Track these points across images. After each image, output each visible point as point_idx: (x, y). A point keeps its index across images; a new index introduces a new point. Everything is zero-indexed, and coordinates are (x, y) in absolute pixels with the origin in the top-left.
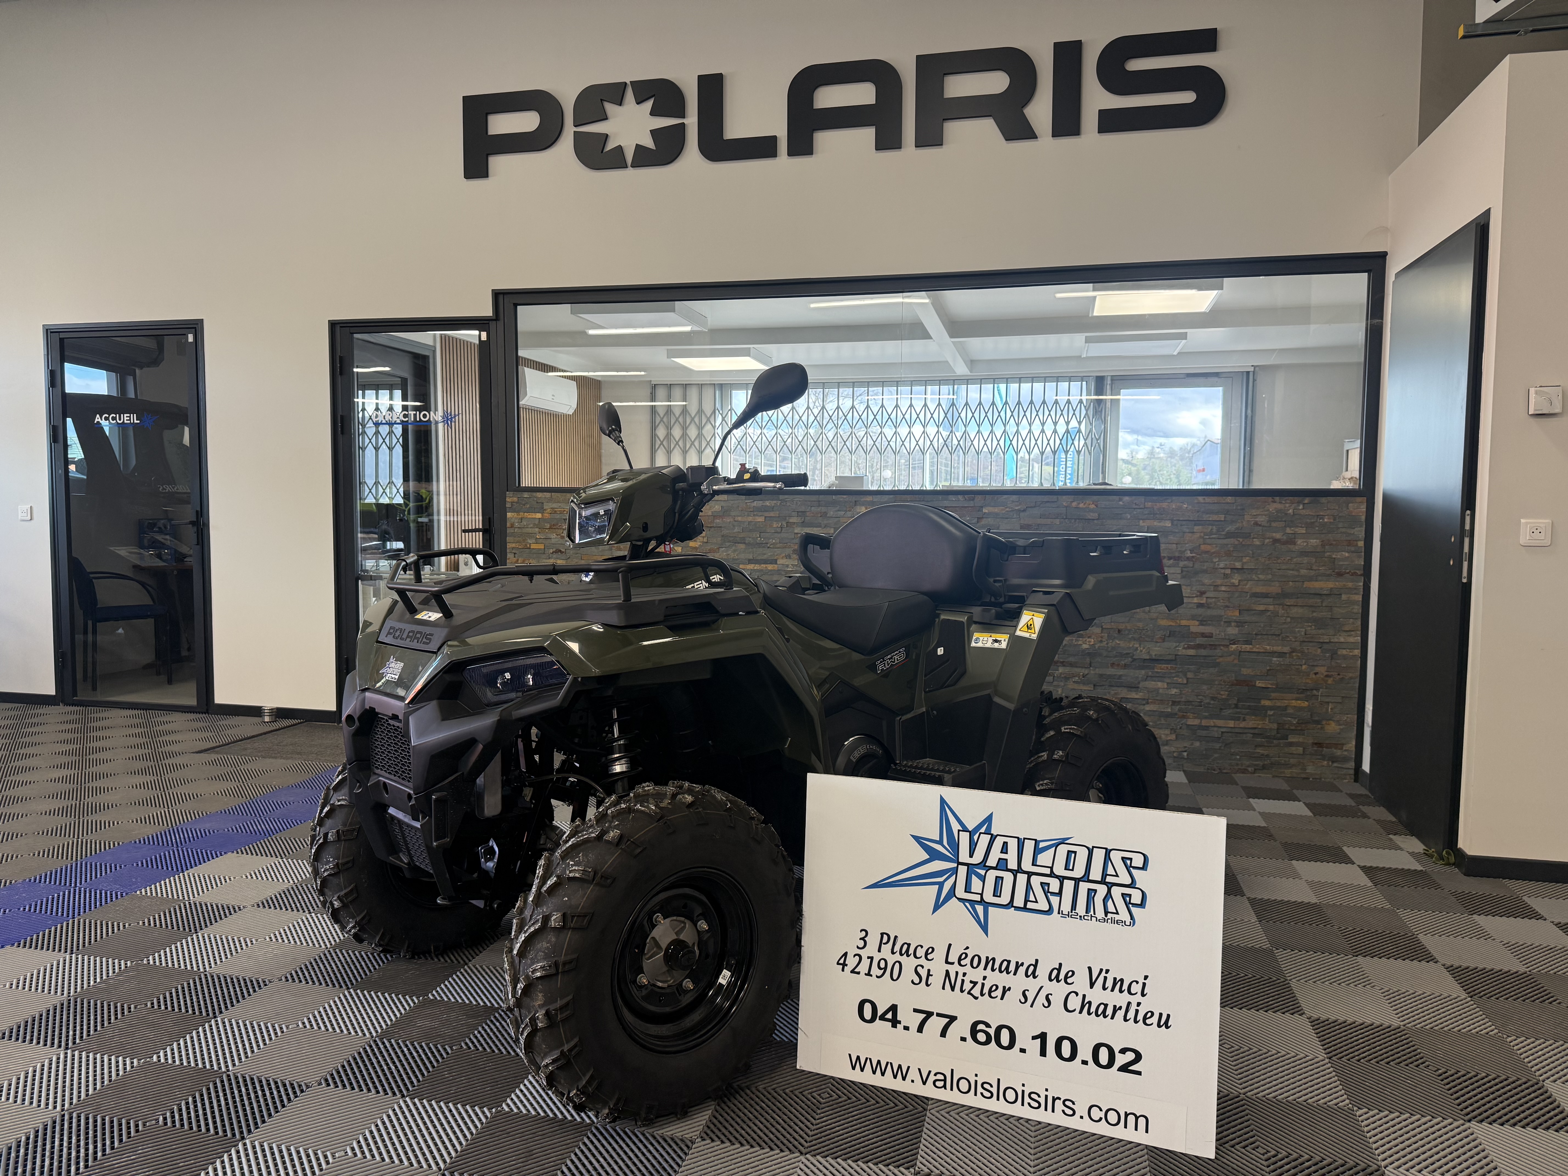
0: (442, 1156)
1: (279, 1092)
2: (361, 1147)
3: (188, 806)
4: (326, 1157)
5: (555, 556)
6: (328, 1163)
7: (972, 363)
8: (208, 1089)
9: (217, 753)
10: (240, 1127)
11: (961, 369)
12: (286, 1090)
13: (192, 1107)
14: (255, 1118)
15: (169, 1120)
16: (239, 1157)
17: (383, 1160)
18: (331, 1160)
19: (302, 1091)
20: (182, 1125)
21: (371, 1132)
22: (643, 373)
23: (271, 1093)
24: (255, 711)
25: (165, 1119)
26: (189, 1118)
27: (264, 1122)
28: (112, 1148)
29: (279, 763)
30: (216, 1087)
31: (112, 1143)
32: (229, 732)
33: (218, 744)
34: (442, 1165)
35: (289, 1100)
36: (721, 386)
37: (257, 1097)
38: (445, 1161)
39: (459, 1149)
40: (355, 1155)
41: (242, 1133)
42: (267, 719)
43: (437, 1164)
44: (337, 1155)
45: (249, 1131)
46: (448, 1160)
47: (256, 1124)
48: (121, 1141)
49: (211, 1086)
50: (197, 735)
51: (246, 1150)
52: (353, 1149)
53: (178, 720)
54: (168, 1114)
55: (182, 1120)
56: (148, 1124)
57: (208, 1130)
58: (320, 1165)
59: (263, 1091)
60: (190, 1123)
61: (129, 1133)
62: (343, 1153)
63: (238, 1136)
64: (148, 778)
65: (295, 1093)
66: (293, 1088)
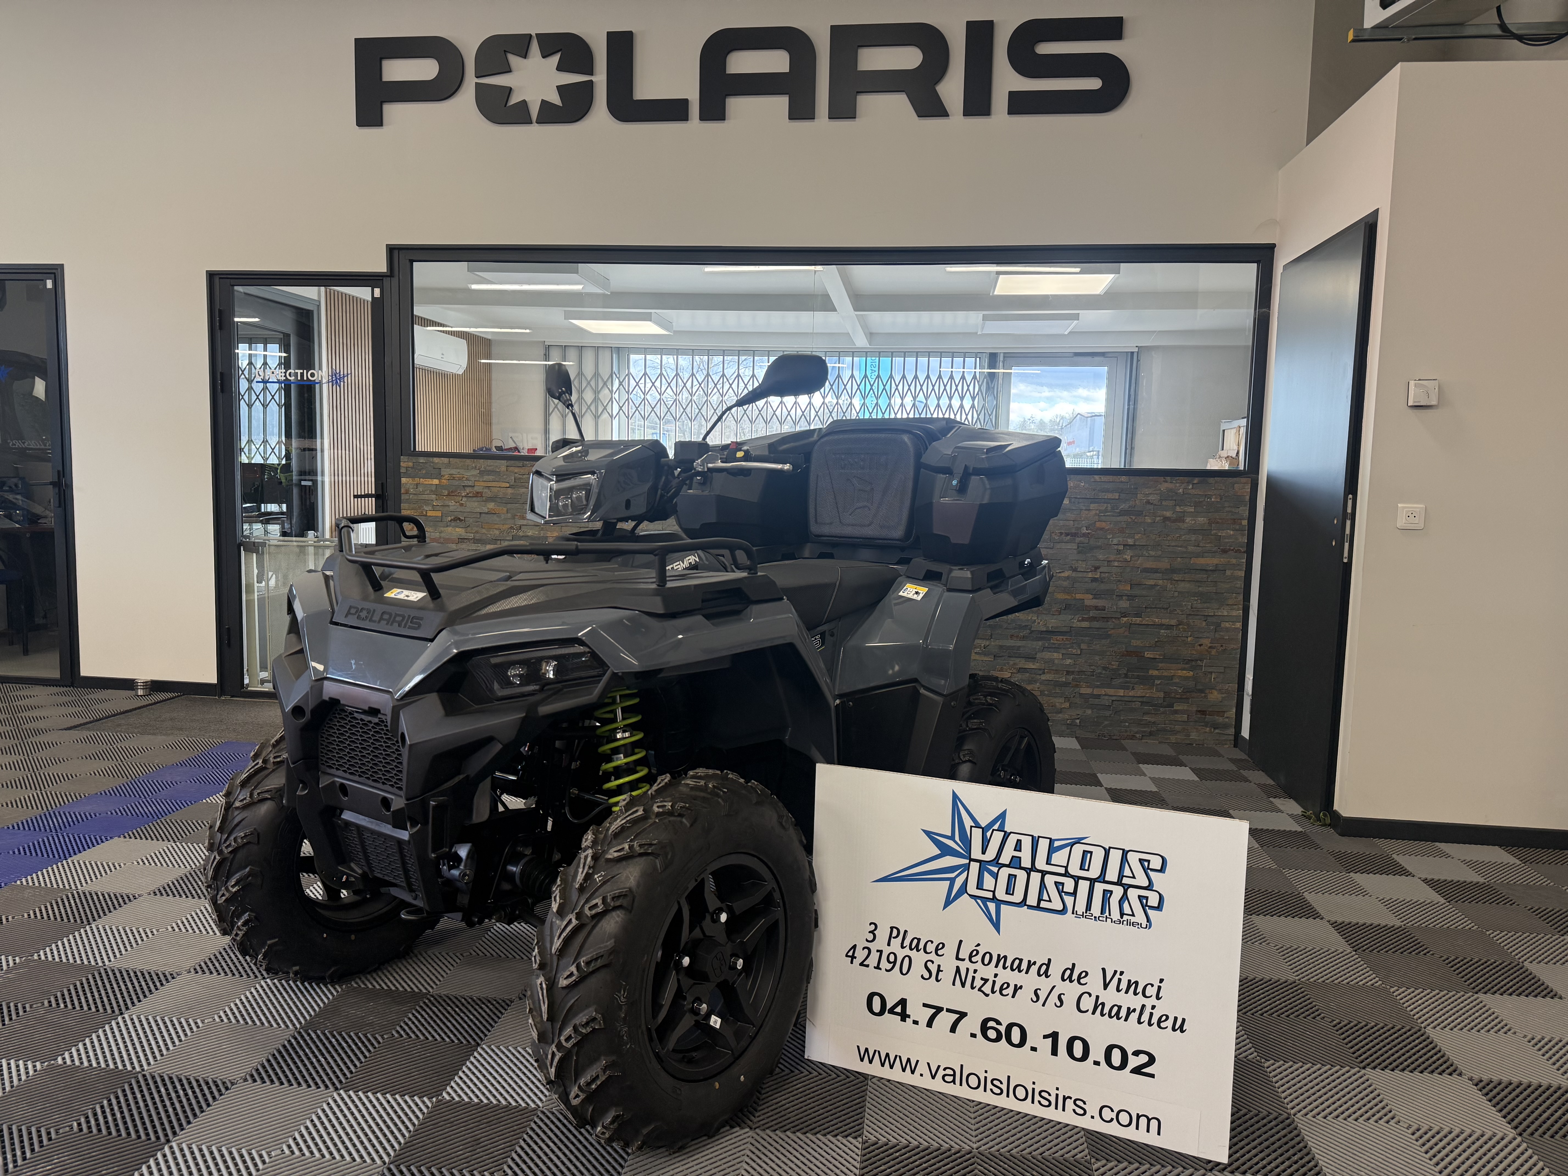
0: (385, 1149)
1: (202, 1090)
2: (297, 1144)
3: (64, 787)
4: (261, 1156)
5: (453, 524)
6: (264, 1162)
7: (871, 336)
8: (124, 1091)
9: (89, 729)
10: (164, 1130)
11: (861, 341)
12: (209, 1088)
13: (108, 1110)
14: (179, 1120)
15: (84, 1126)
16: (166, 1161)
17: (323, 1156)
18: (267, 1160)
19: (227, 1089)
20: (100, 1130)
21: (307, 1128)
22: (528, 331)
23: (194, 1092)
24: (128, 684)
25: (79, 1124)
26: (107, 1122)
27: (189, 1123)
28: (24, 1159)
29: (160, 738)
30: (132, 1089)
31: (24, 1153)
32: (99, 707)
33: (88, 720)
34: (386, 1159)
35: (214, 1098)
36: (618, 349)
37: (178, 1097)
38: (388, 1155)
39: (402, 1141)
40: (293, 1152)
41: (166, 1135)
42: (140, 692)
43: (381, 1158)
44: (273, 1154)
45: (175, 1133)
46: (392, 1154)
47: (181, 1125)
48: (33, 1150)
49: (127, 1087)
50: (64, 710)
51: (173, 1153)
52: (289, 1147)
53: (40, 694)
54: (83, 1120)
55: (98, 1125)
56: (61, 1131)
57: (129, 1134)
58: (256, 1165)
59: (184, 1090)
60: (108, 1128)
61: (41, 1142)
62: (279, 1152)
63: (163, 1139)
64: (14, 758)
65: (219, 1091)
66: (217, 1086)
